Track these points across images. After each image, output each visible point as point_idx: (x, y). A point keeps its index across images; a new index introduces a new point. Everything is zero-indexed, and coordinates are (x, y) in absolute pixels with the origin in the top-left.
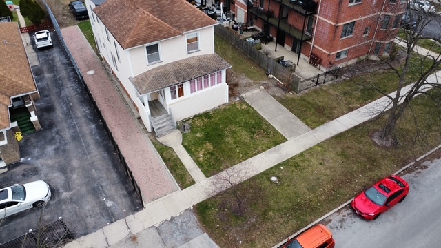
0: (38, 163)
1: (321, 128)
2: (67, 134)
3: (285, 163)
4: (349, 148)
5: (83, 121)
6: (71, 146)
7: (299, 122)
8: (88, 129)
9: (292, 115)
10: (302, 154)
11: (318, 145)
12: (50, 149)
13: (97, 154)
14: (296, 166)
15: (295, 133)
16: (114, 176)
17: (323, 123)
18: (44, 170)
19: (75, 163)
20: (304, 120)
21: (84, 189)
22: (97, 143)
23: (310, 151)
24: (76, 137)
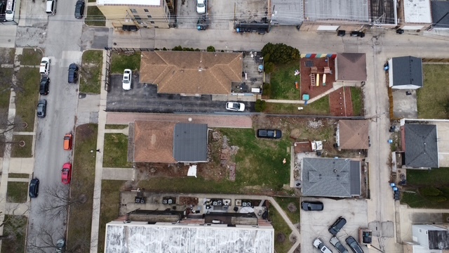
0: (142, 89)
1: (100, 184)
2: (152, 100)
3: (95, 159)
4: (87, 183)
5: (156, 107)
6: (144, 100)
7: (108, 178)
8: (151, 107)
9: (112, 179)
10: (94, 166)
11: (94, 175)
12: (147, 94)
13: (136, 106)
14: (92, 161)
15: (104, 172)
16: (123, 108)
17: (102, 185)
18: (138, 90)
19: (135, 99)
20: (107, 180)
21: (123, 99)
22: (141, 108)
23: (94, 170)
24: (148, 102)
